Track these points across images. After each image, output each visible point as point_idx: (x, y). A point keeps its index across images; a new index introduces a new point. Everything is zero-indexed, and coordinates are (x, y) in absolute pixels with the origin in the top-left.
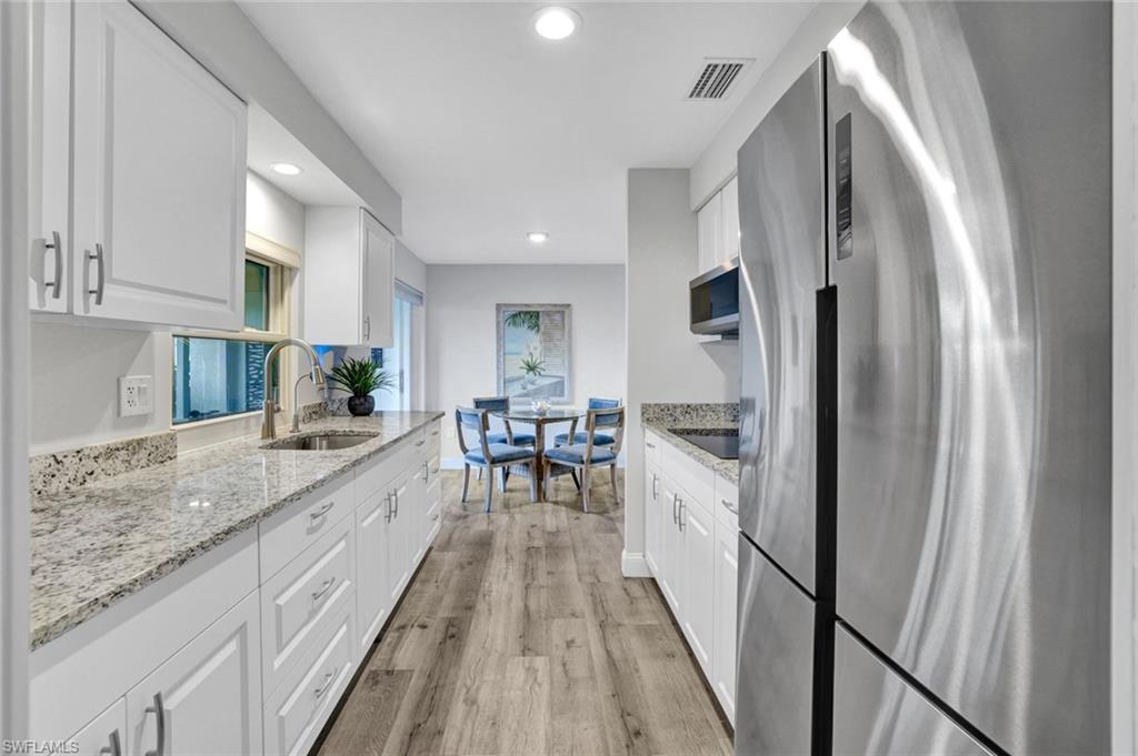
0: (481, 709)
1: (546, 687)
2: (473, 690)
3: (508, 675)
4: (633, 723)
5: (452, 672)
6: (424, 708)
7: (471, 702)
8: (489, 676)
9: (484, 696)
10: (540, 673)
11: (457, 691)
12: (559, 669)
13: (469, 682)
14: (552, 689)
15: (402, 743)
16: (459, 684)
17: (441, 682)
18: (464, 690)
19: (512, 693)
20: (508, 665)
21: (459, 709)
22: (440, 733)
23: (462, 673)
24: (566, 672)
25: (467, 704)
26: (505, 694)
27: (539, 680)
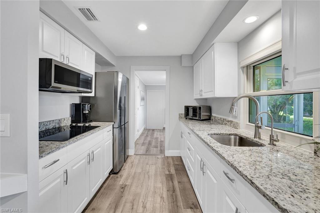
0: (159, 195)
1: (140, 201)
2: (162, 202)
3: (152, 206)
4: (122, 190)
5: (171, 208)
6: (174, 196)
7: (162, 197)
8: (158, 205)
9: (159, 199)
10: (141, 206)
11: (167, 201)
12: (135, 207)
13: (164, 204)
14: (139, 200)
15: (175, 189)
16: (167, 203)
17: (173, 204)
18: (165, 201)
19: (150, 200)
20: (152, 209)
21: (165, 196)
22: (168, 191)
23: (167, 207)
24: (133, 206)
25: (163, 197)
26: (153, 199)
27: (142, 203)
